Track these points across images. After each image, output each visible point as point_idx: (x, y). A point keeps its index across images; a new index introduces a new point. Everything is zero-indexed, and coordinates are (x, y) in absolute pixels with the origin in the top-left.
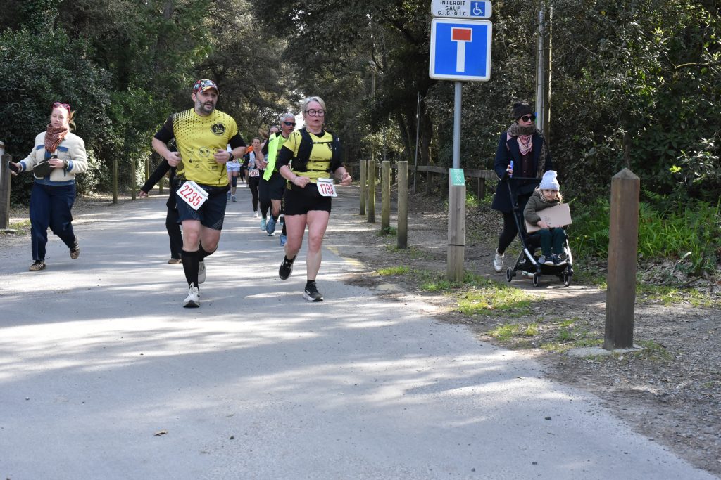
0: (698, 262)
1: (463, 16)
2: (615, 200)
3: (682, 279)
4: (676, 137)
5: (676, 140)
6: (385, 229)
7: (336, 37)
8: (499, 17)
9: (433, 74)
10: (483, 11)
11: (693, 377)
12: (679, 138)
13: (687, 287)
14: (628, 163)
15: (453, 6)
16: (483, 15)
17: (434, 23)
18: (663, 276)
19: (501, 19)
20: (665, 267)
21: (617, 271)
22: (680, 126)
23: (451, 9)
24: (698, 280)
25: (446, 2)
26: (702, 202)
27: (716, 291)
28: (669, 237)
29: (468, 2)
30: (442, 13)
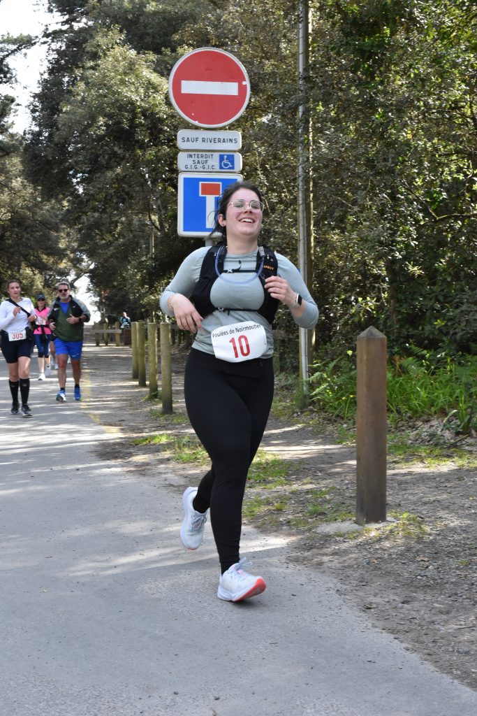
0: (466, 420)
1: (211, 170)
2: (361, 361)
3: (449, 438)
4: (442, 290)
5: (442, 293)
6: (153, 394)
7: (108, 198)
8: (259, 172)
9: (181, 231)
10: (233, 164)
11: (450, 554)
12: (445, 291)
13: (454, 445)
14: (394, 318)
15: (200, 159)
16: (233, 168)
17: (181, 178)
18: (430, 435)
19: (262, 174)
20: (433, 426)
21: (366, 438)
22: (445, 279)
23: (199, 162)
24: (466, 438)
25: (193, 156)
26: (470, 356)
28: (436, 394)
29: (217, 155)
30: (189, 167)
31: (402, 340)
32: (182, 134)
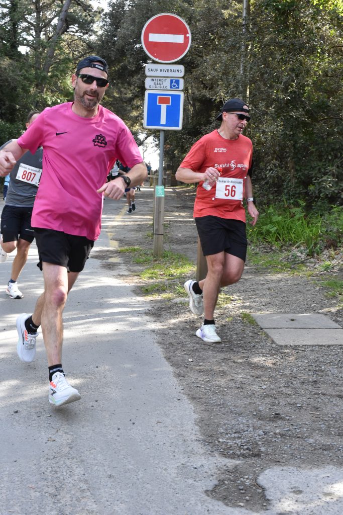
0: (311, 247)
1: (165, 89)
3: (303, 258)
4: (325, 165)
5: (324, 167)
9: (145, 125)
10: (178, 84)
12: (327, 165)
13: (302, 262)
15: (159, 82)
16: (178, 88)
17: (147, 93)
23: (158, 84)
24: (310, 258)
25: (154, 80)
27: (317, 266)
29: (169, 80)
30: (152, 87)
31: (297, 195)
32: (148, 66)
